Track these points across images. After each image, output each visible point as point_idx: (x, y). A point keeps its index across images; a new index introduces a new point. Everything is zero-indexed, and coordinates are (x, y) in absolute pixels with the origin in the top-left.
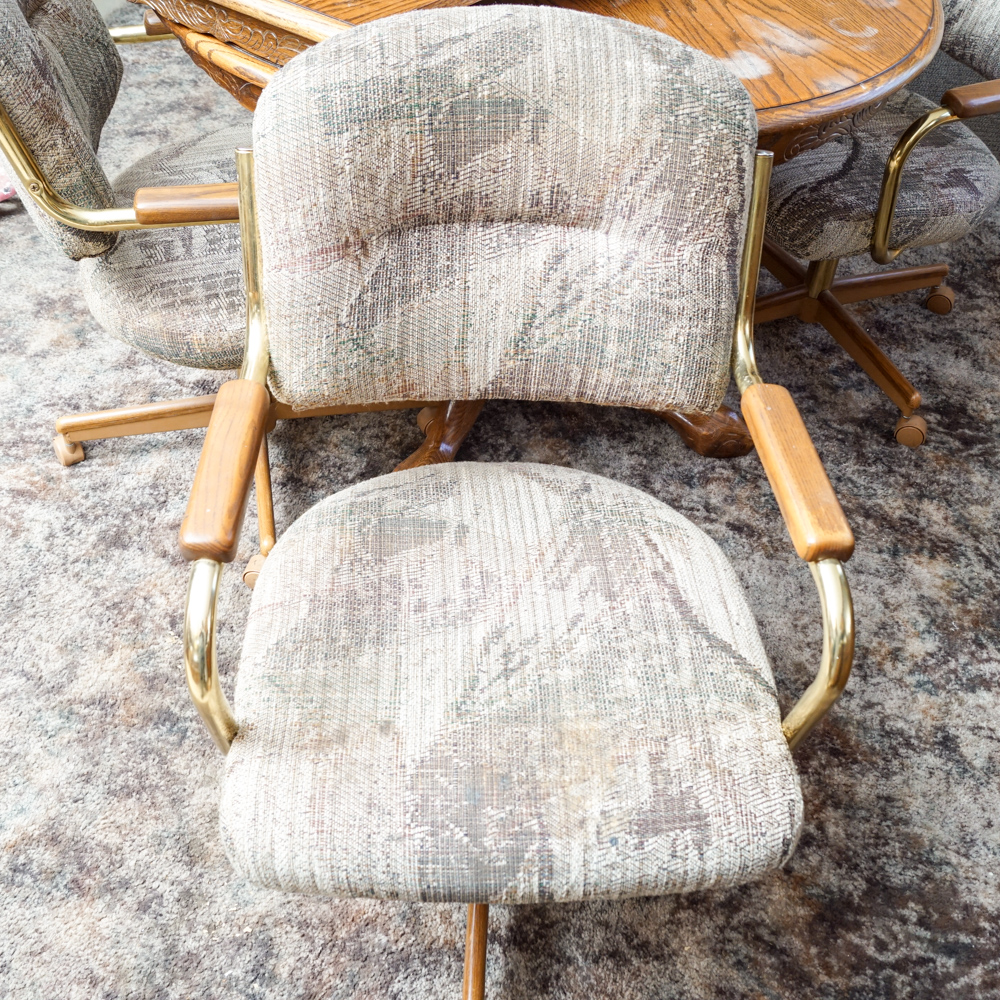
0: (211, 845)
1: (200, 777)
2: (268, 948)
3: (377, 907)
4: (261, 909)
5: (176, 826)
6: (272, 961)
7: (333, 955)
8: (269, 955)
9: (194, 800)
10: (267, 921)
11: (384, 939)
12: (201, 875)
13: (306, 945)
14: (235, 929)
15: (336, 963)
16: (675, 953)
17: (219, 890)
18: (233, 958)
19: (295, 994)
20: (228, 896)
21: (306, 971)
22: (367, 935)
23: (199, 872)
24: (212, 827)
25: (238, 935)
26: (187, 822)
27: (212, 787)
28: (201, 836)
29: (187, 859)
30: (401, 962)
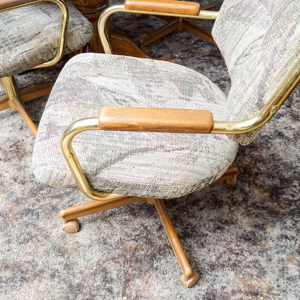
0: (67, 246)
1: (51, 226)
2: (105, 271)
3: (136, 243)
4: (96, 260)
5: (51, 245)
6: (109, 275)
7: (129, 264)
8: (106, 273)
9: (53, 234)
10: (100, 263)
11: (143, 253)
12: (68, 257)
13: (118, 265)
14: (90, 270)
15: (131, 266)
16: (236, 220)
17: (78, 260)
18: (94, 279)
19: (122, 282)
20: (82, 260)
21: (122, 273)
22: (137, 253)
23: (67, 256)
24: (64, 240)
25: (92, 271)
26: (54, 242)
27: (58, 227)
28: (62, 245)
29: (61, 254)
30: (153, 257)
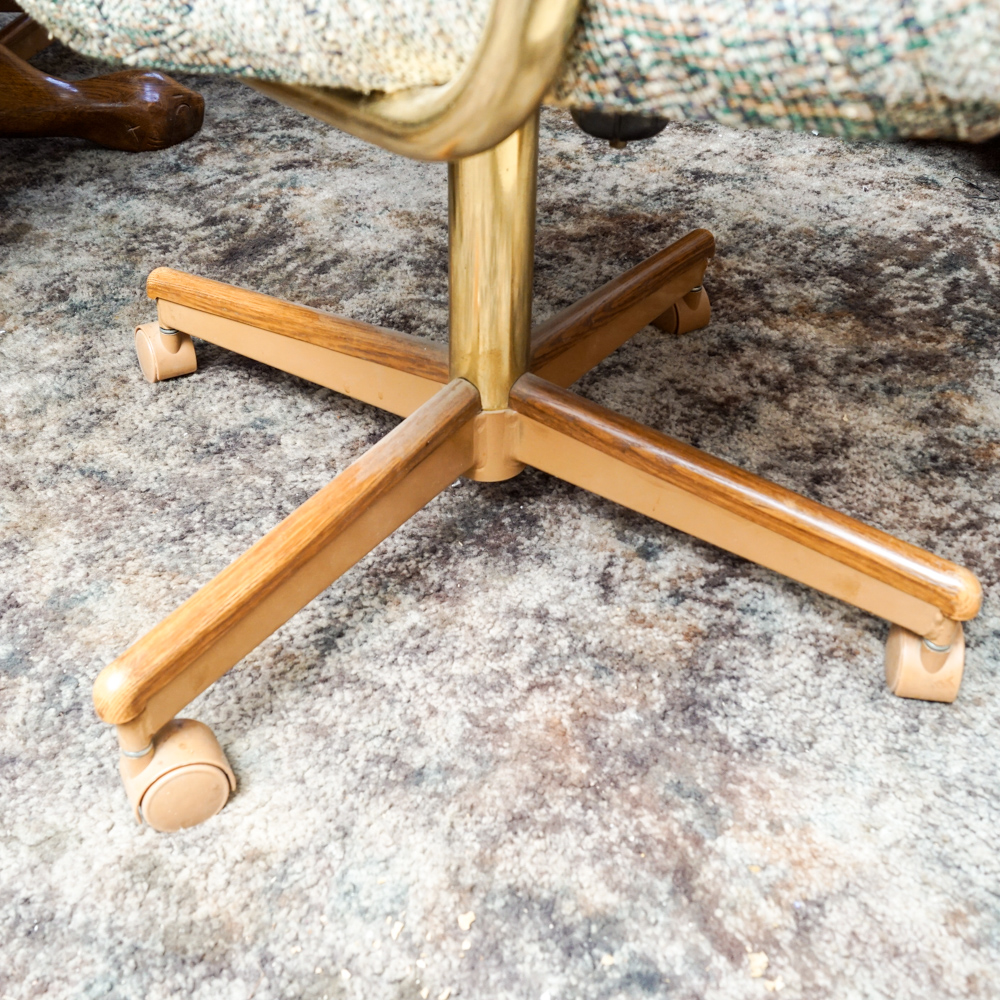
0: (204, 909)
1: (26, 857)
2: (522, 901)
3: (560, 697)
4: (432, 877)
5: (99, 958)
6: (567, 907)
7: (617, 800)
8: (549, 908)
9: (71, 893)
10: (467, 880)
11: (631, 714)
12: (265, 960)
13: (568, 837)
14: (449, 945)
15: (636, 803)
17: (330, 938)
18: (514, 978)
19: (663, 897)
20: (355, 924)
21: (624, 858)
22: (608, 734)
23: (252, 958)
24: (168, 887)
25: (467, 945)
26: (111, 931)
27: (72, 843)
28: (171, 916)
29: (201, 969)
30: (690, 709)
